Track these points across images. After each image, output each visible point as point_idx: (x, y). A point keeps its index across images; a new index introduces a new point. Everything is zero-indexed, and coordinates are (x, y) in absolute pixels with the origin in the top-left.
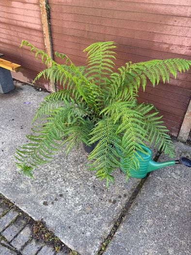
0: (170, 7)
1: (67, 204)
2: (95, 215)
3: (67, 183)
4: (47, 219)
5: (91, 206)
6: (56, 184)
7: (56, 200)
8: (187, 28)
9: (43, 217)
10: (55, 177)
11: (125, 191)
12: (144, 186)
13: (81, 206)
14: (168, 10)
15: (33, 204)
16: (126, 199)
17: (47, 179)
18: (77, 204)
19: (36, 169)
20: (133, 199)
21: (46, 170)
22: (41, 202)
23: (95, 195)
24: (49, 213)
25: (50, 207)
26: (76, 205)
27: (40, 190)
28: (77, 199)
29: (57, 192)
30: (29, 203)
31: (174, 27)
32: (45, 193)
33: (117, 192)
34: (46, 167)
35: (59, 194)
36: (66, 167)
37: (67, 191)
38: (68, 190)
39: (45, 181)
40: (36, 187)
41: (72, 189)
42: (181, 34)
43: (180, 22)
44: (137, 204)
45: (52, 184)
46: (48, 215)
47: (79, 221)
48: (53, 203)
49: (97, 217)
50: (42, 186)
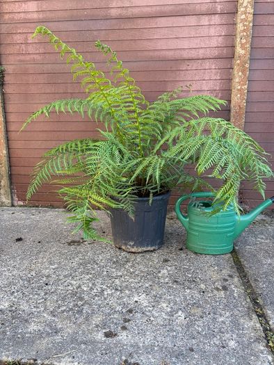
0: (178, 51)
1: (152, 319)
2: (215, 313)
3: (127, 292)
4: (135, 356)
5: (196, 305)
6: (105, 299)
7: (126, 321)
8: (203, 71)
9: (124, 358)
10: (95, 291)
11: (226, 272)
12: (242, 260)
13: (180, 313)
14: (177, 54)
15: (83, 346)
16: (236, 279)
17: (81, 299)
18: (171, 312)
19: (46, 294)
20: (245, 276)
21: (70, 288)
22: (100, 336)
23: (188, 291)
24: (132, 346)
25: (123, 336)
26: (171, 314)
27: (81, 320)
28: (164, 305)
29: (119, 308)
30: (73, 348)
31: (187, 72)
32: (97, 319)
33: (215, 277)
34: (66, 284)
35: (124, 311)
36: (105, 273)
37: (136, 302)
38: (136, 299)
39: (80, 303)
40: (69, 318)
41: (144, 296)
42: (197, 78)
43: (194, 65)
44: (256, 280)
45: (100, 302)
46: (131, 350)
47: (198, 333)
48: (124, 328)
49: (221, 315)
50: (80, 312)
